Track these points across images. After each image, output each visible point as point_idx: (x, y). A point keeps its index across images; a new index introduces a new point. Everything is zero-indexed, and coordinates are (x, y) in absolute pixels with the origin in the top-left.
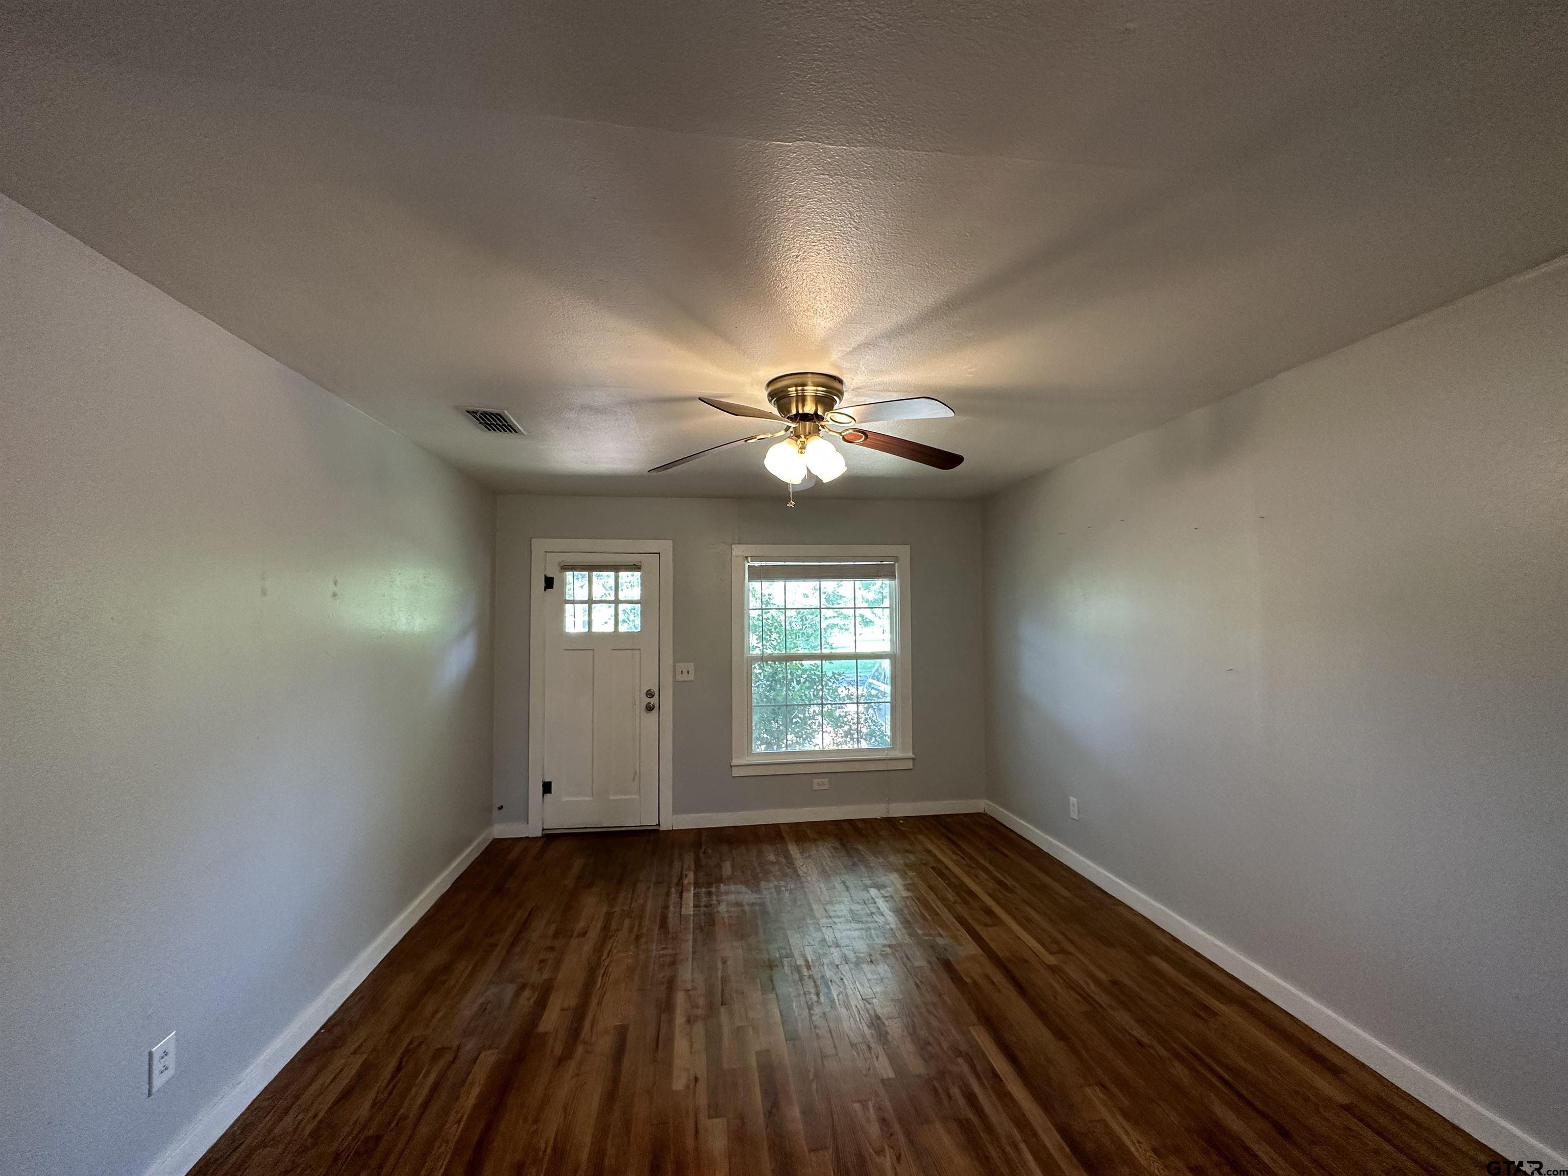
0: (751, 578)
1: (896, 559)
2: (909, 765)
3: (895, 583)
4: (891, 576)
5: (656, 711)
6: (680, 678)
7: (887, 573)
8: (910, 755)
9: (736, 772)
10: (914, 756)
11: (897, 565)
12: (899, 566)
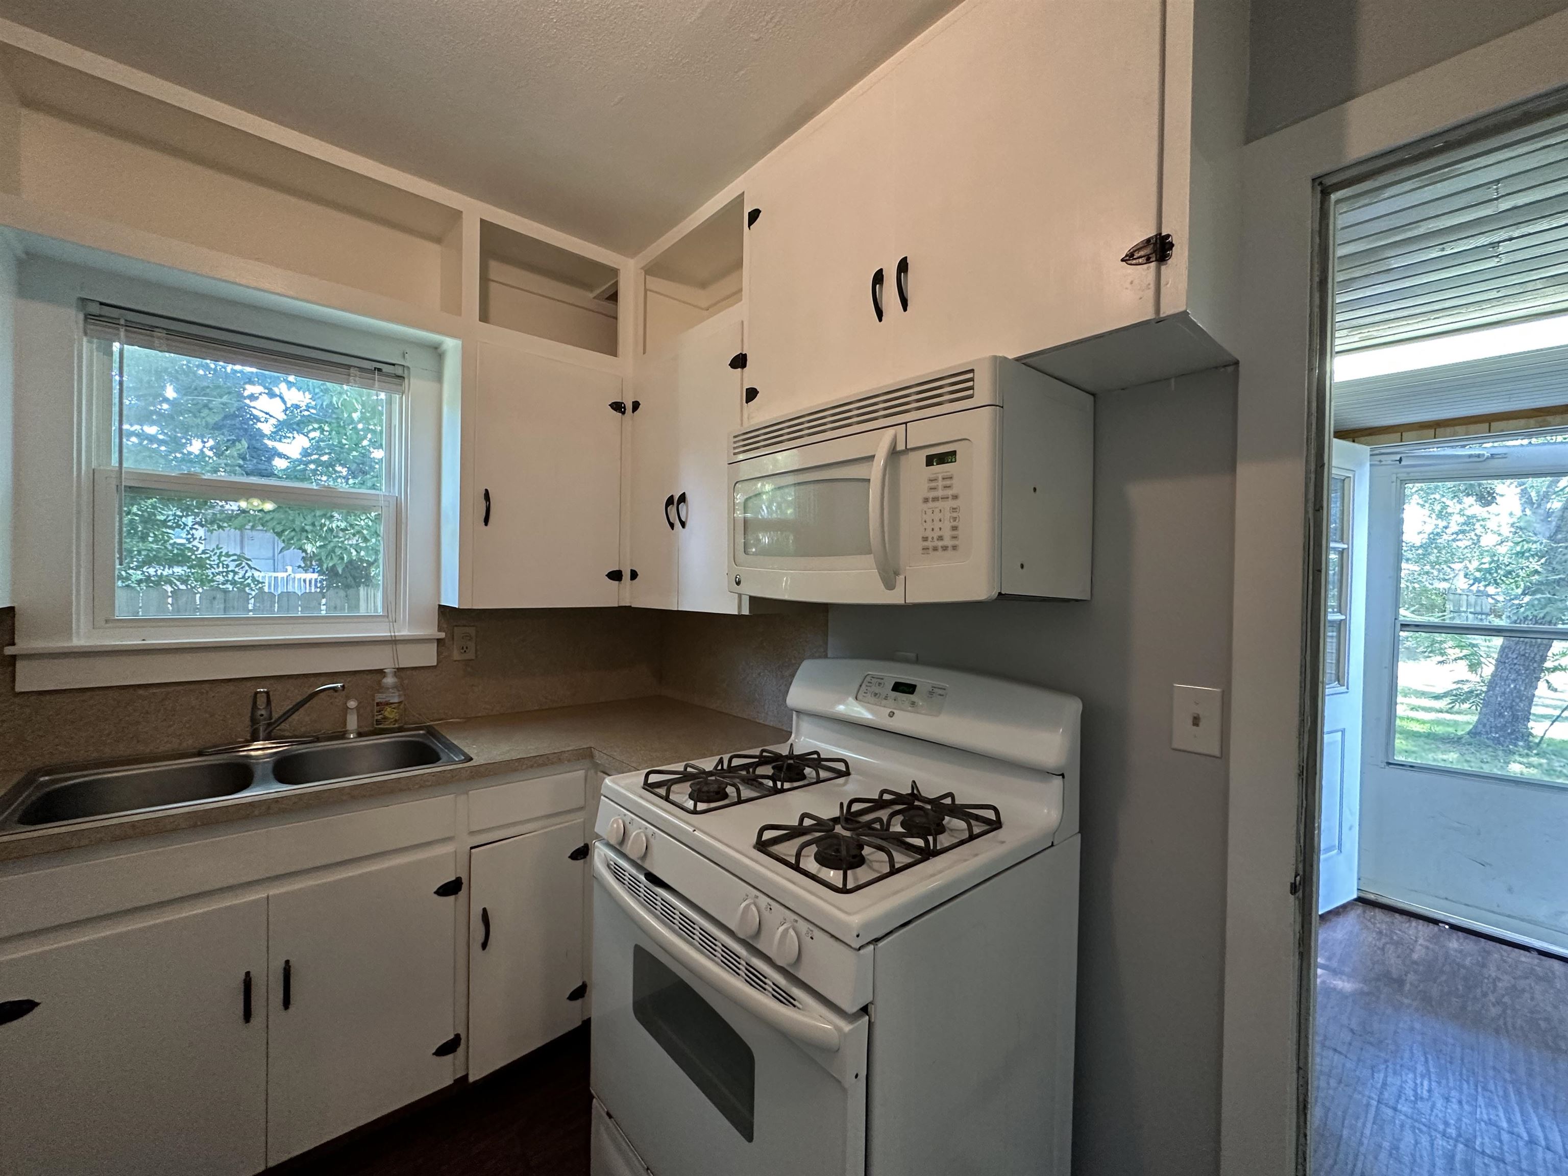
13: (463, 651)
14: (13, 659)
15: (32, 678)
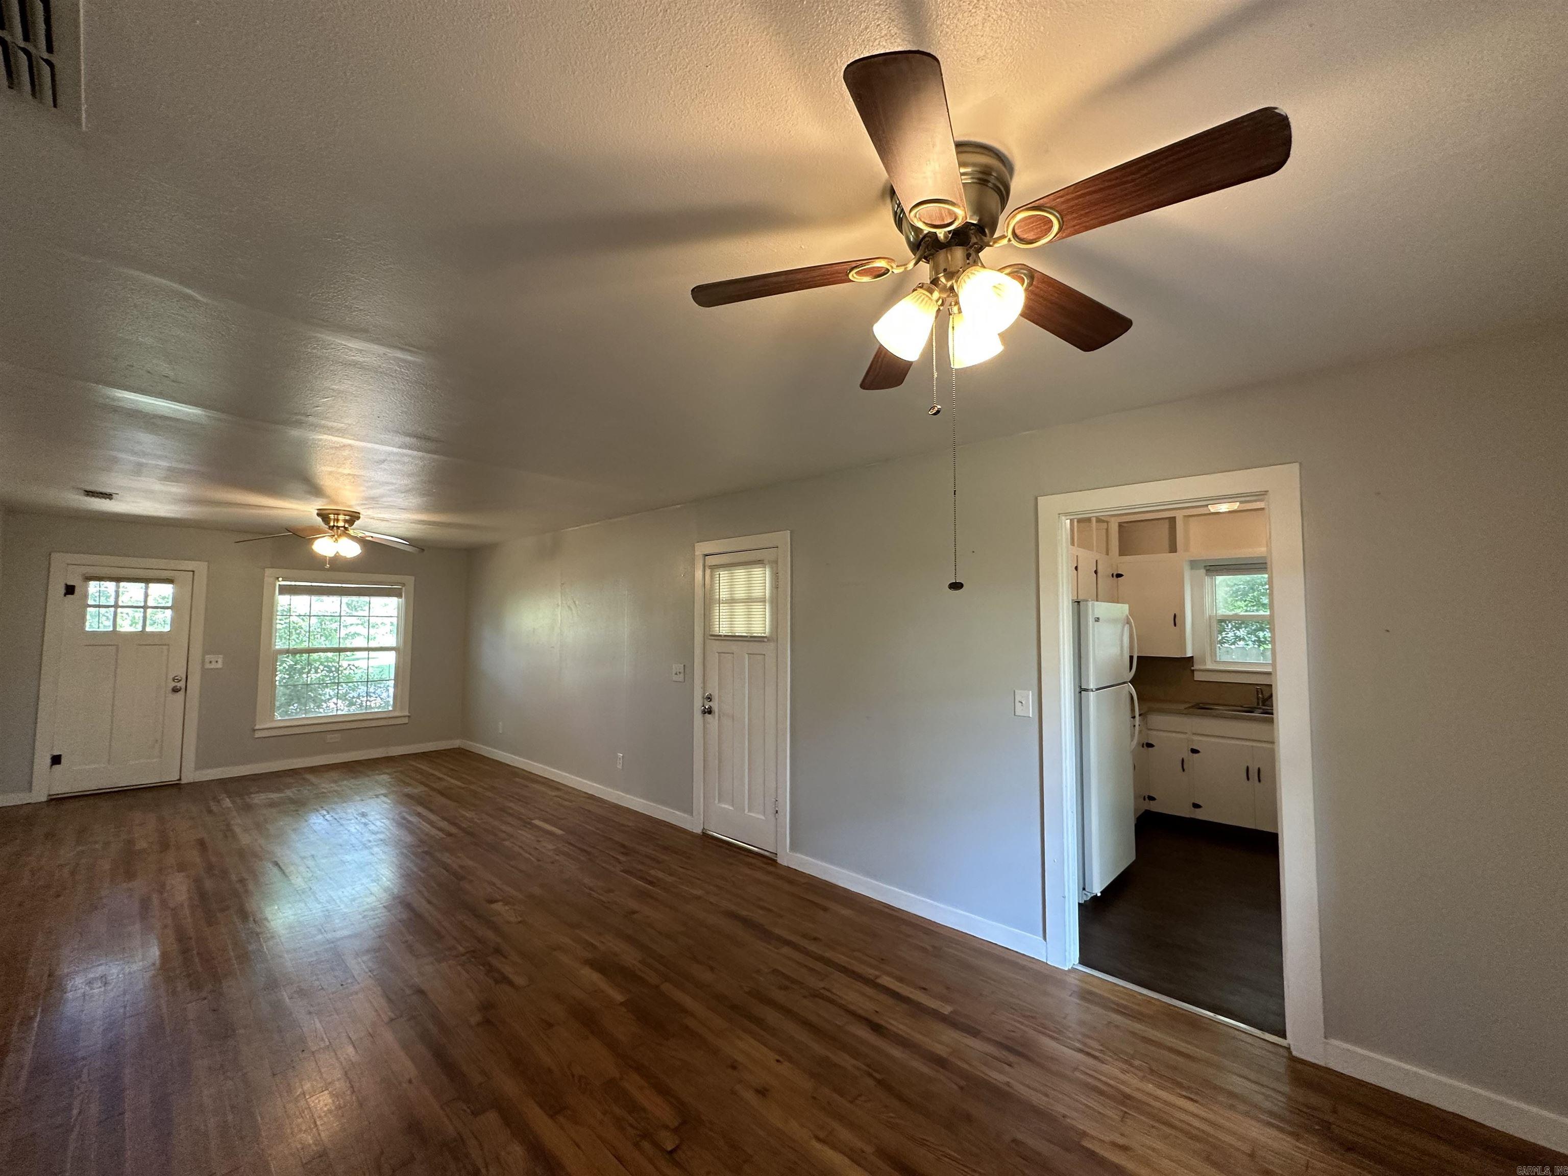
0: (281, 593)
1: (404, 585)
2: (406, 720)
3: (402, 601)
4: (399, 595)
5: (182, 692)
6: (208, 666)
7: (397, 594)
8: (407, 714)
9: (258, 734)
10: (409, 715)
11: (404, 588)
12: (405, 589)
14: (1193, 671)
15: (1198, 677)
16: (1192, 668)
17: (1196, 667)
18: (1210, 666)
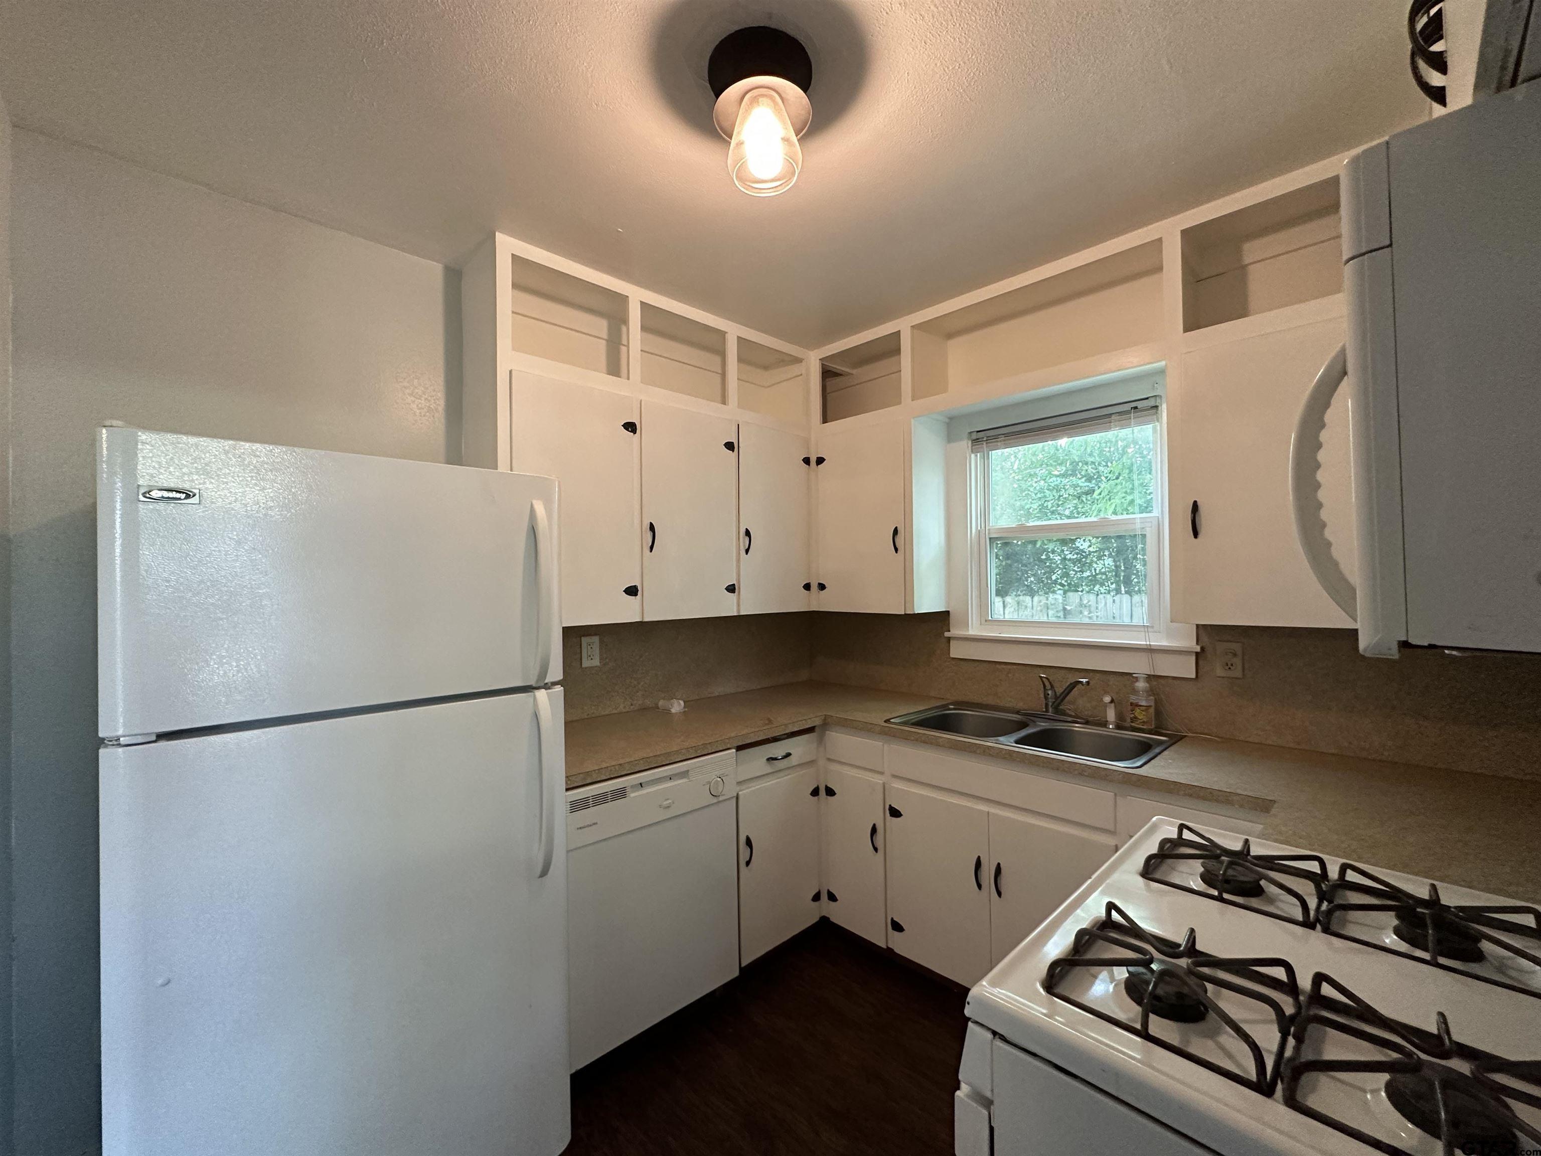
13: (1227, 668)
14: (949, 639)
15: (957, 651)
16: (947, 634)
17: (954, 632)
18: (974, 630)
